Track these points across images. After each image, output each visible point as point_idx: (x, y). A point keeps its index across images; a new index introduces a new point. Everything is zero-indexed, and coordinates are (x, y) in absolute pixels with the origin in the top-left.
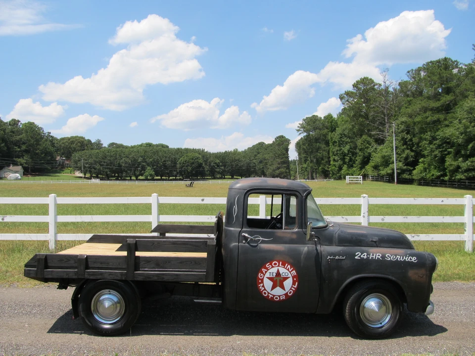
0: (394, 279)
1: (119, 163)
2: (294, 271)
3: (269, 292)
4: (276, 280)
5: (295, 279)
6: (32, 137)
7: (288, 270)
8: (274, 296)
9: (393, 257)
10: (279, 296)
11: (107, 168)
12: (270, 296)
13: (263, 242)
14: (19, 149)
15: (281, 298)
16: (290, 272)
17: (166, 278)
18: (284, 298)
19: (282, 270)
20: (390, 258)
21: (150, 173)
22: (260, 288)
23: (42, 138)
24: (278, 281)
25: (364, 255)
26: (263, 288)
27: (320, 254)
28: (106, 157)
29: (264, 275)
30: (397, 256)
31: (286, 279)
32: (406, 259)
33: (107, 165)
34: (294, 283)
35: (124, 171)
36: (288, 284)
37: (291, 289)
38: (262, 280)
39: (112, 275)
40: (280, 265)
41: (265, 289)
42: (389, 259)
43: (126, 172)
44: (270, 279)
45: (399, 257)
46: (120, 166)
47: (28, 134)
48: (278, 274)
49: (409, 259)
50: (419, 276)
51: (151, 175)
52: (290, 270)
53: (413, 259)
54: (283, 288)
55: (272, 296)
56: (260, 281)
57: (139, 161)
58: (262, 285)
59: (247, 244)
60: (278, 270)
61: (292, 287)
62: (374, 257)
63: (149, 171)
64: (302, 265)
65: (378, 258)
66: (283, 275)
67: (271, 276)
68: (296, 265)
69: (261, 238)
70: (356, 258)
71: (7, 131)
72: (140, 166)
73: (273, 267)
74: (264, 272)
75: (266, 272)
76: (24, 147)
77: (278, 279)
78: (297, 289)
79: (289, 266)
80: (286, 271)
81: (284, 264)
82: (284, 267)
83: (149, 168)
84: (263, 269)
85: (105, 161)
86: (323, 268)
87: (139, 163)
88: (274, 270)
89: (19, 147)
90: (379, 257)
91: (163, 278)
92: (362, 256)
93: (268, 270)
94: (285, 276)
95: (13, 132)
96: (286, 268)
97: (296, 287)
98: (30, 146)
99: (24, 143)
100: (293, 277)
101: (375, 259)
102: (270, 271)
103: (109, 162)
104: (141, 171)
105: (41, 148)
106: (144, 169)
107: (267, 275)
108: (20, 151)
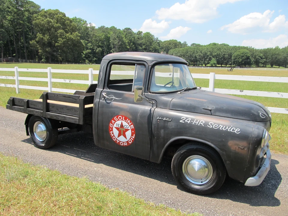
0: (212, 145)
1: (195, 56)
2: (132, 125)
3: (117, 138)
4: (121, 130)
5: (133, 132)
6: (148, 41)
7: (128, 123)
8: (120, 142)
9: (216, 125)
10: (123, 142)
11: (188, 59)
12: (118, 141)
13: (115, 100)
14: (141, 48)
15: (125, 145)
16: (130, 126)
17: (60, 119)
18: (126, 144)
19: (125, 123)
20: (213, 126)
21: (214, 62)
22: (111, 134)
23: (153, 41)
24: (122, 131)
25: (188, 120)
26: (113, 135)
27: (152, 114)
28: (188, 52)
29: (113, 125)
30: (220, 125)
31: (127, 130)
32: (229, 129)
33: (188, 57)
34: (132, 135)
35: (198, 61)
36: (129, 134)
37: (130, 139)
38: (112, 128)
39: (37, 113)
40: (123, 120)
41: (114, 136)
42: (211, 127)
43: (199, 61)
44: (117, 129)
45: (222, 126)
46: (196, 57)
47: (146, 39)
48: (122, 126)
49: (231, 130)
50: (239, 147)
51: (214, 64)
52: (130, 124)
53: (236, 130)
54: (125, 136)
55: (119, 142)
56: (111, 129)
57: (208, 54)
58: (112, 132)
59: (104, 101)
60: (122, 123)
61: (131, 137)
62: (197, 123)
63: (214, 61)
64: (138, 121)
65: (200, 124)
66: (125, 127)
67: (117, 127)
68: (134, 121)
69: (114, 98)
70: (181, 121)
71: (135, 38)
72: (208, 58)
73: (118, 120)
74: (113, 123)
75: (114, 123)
76: (144, 47)
77: (122, 129)
78: (135, 139)
79: (129, 121)
80: (127, 124)
81: (126, 119)
82: (126, 121)
83: (213, 59)
84: (112, 121)
85: (187, 54)
86: (153, 126)
87: (208, 56)
88: (119, 122)
89: (142, 47)
90: (202, 124)
91: (58, 118)
92: (186, 121)
93: (116, 122)
94: (126, 128)
95: (139, 39)
96: (127, 122)
97: (133, 137)
98: (147, 46)
99: (144, 45)
100: (132, 130)
101: (197, 125)
102: (117, 123)
103: (189, 55)
104: (208, 61)
105: (152, 47)
106: (210, 59)
107: (115, 125)
108: (142, 49)
